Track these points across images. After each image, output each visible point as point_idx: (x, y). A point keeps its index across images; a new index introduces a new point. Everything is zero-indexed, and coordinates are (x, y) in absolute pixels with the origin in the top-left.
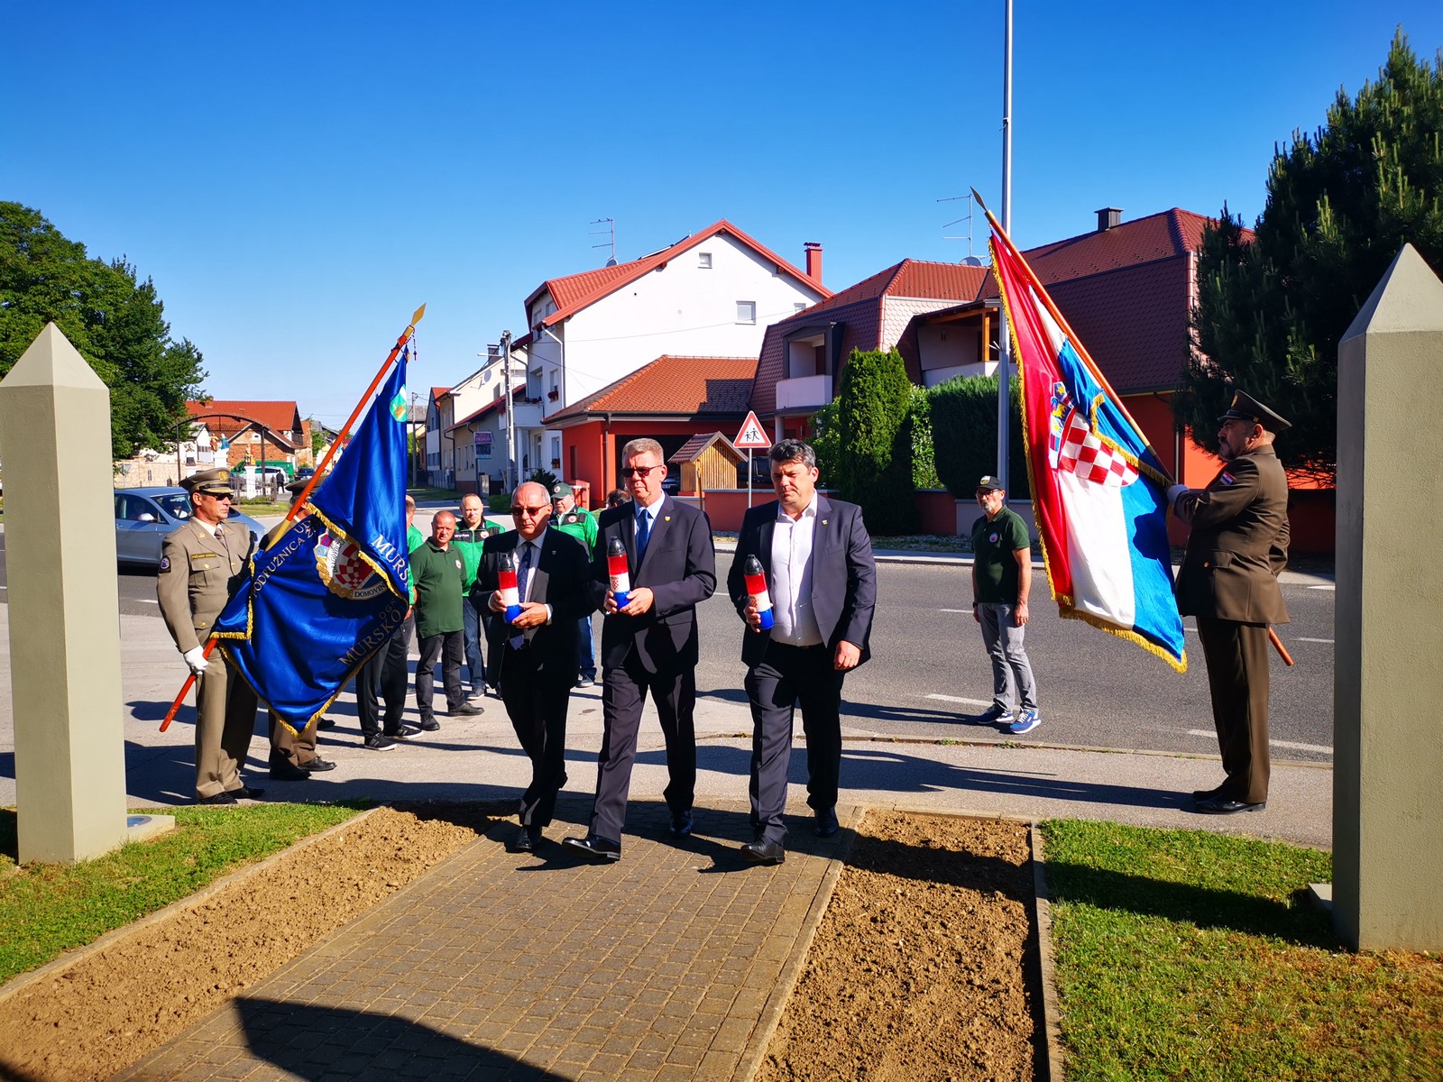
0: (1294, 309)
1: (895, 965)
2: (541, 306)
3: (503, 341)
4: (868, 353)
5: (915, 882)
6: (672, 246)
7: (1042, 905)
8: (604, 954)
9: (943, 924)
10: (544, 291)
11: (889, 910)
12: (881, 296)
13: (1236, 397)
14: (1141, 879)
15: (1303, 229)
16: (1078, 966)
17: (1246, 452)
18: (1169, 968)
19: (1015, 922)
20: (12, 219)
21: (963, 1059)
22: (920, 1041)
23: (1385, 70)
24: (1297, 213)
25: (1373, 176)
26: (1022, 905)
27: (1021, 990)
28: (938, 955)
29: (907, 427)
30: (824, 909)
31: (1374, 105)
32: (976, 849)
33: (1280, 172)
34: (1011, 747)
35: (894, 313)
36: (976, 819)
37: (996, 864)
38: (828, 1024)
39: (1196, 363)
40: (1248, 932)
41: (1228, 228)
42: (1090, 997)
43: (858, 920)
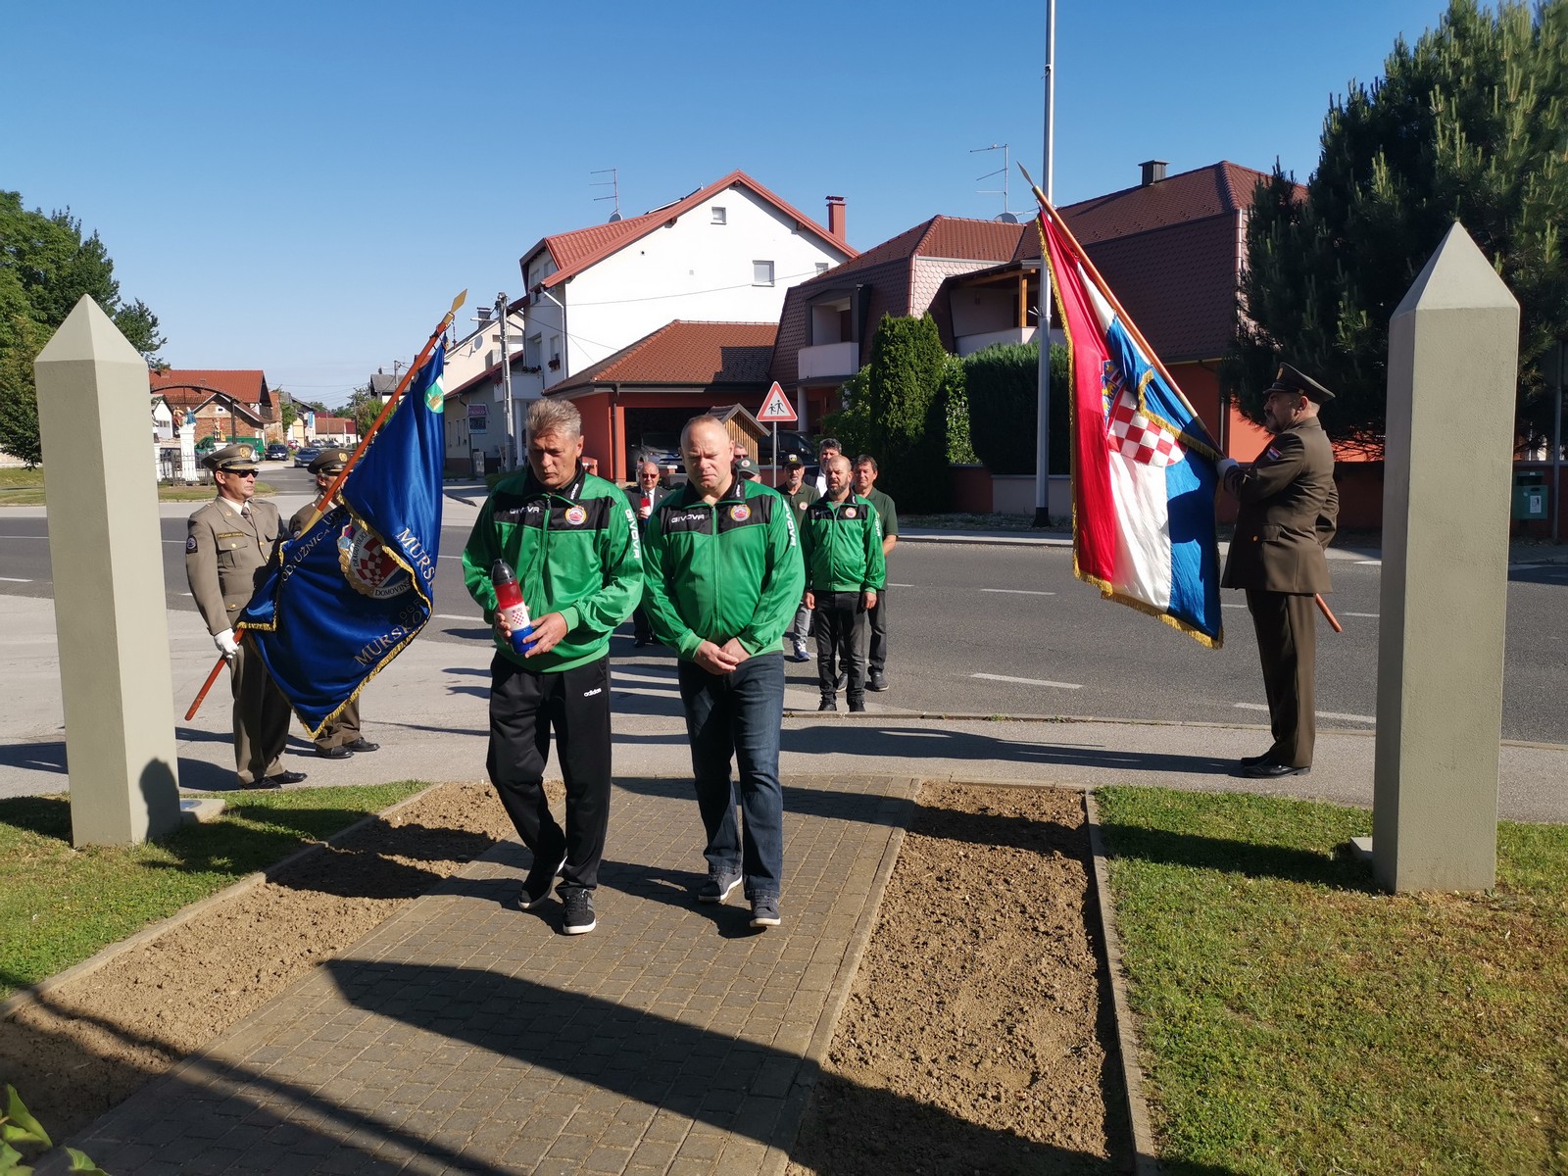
0: (1346, 273)
1: (964, 917)
2: (538, 266)
3: (498, 305)
4: (900, 318)
5: (976, 846)
6: (682, 199)
7: (1100, 863)
9: (1006, 881)
10: (542, 249)
11: (954, 870)
12: (911, 256)
13: (1281, 370)
14: (1192, 836)
15: (1358, 188)
16: (1136, 912)
17: (1293, 425)
18: (1220, 911)
19: (1074, 877)
21: (1034, 992)
22: (992, 978)
23: (1445, 17)
25: (1430, 132)
26: (1080, 863)
27: (1083, 934)
28: (1003, 908)
29: (941, 398)
30: (891, 870)
31: (1433, 55)
32: (1033, 815)
33: (1335, 127)
34: (1062, 721)
35: (926, 275)
36: (1031, 788)
37: (1053, 827)
38: (905, 967)
39: (1244, 329)
40: (1293, 880)
41: (1280, 185)
42: (1149, 938)
43: (924, 879)
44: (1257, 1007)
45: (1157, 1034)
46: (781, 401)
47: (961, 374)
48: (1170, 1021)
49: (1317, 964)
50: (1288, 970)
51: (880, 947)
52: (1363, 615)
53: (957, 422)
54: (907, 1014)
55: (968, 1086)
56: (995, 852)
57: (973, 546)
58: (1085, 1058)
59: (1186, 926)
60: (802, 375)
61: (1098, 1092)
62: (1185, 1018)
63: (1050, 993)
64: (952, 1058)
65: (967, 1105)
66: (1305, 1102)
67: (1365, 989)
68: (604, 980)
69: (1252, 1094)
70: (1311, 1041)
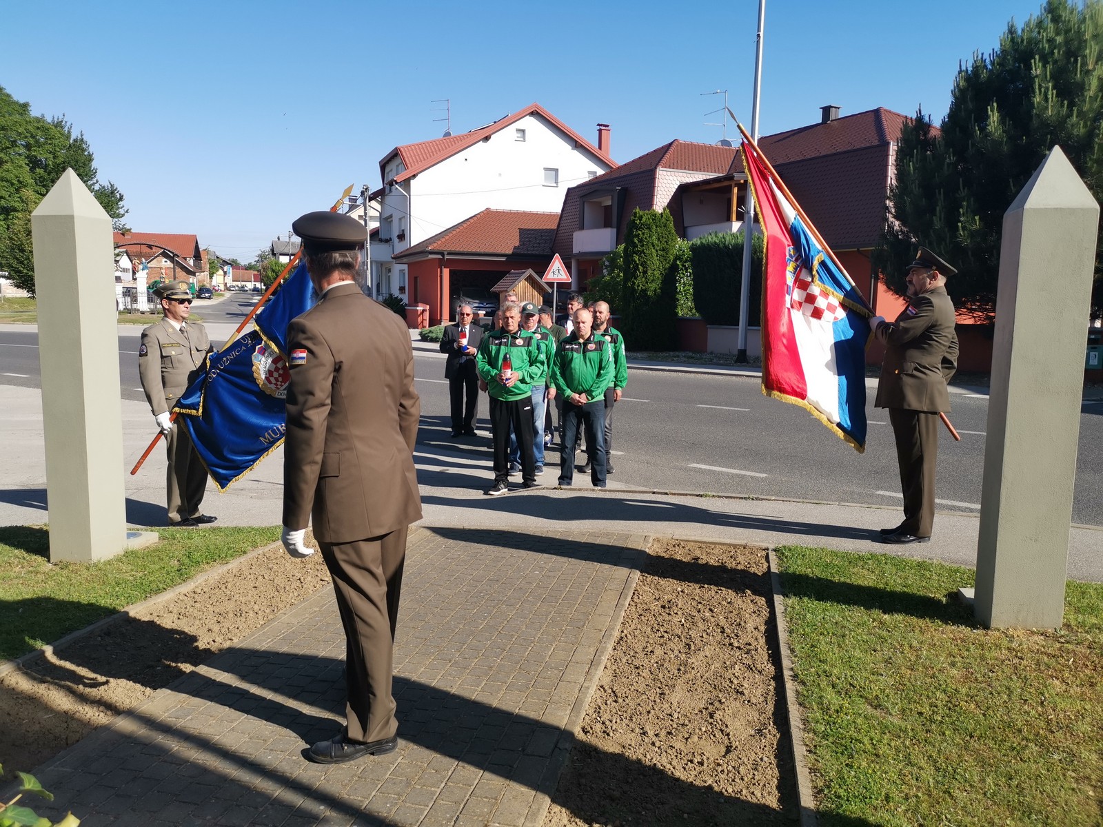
0: (966, 188)
1: (680, 634)
2: (392, 166)
3: (363, 193)
4: (647, 212)
5: (690, 584)
6: (495, 122)
7: (778, 599)
8: (481, 624)
9: (711, 610)
10: (395, 155)
12: (656, 168)
13: (920, 252)
14: (844, 583)
15: (977, 128)
16: (803, 635)
17: (926, 291)
18: (864, 637)
19: (760, 609)
21: (729, 689)
22: (700, 678)
23: (1044, 7)
24: (973, 115)
25: (1030, 89)
26: (764, 599)
27: (765, 649)
28: (709, 629)
29: (673, 269)
30: (629, 599)
31: (1035, 34)
32: (732, 564)
33: (962, 83)
34: (753, 499)
35: (665, 181)
36: (730, 545)
37: (745, 573)
38: (637, 668)
39: (891, 227)
40: (917, 617)
41: (921, 125)
42: (812, 653)
43: (652, 607)
44: (889, 706)
45: (817, 722)
46: (560, 268)
47: (688, 253)
48: (827, 713)
49: (933, 676)
50: (912, 680)
51: (619, 654)
52: (969, 432)
53: (684, 287)
54: (638, 701)
55: (681, 754)
56: (703, 590)
57: (693, 374)
58: (765, 737)
59: (840, 646)
60: (575, 251)
61: (774, 762)
62: (837, 712)
63: (740, 690)
64: (669, 733)
65: (679, 767)
66: (924, 775)
67: (968, 695)
68: (423, 669)
69: (885, 767)
70: (928, 731)
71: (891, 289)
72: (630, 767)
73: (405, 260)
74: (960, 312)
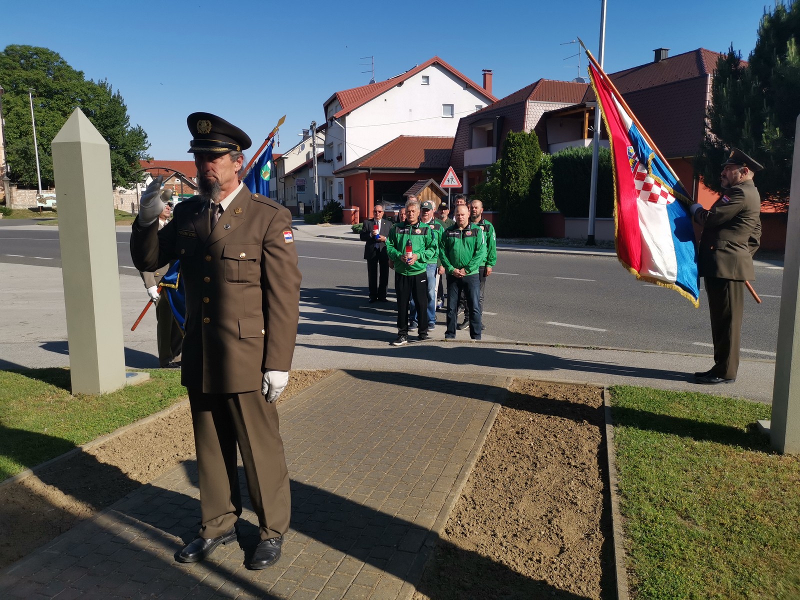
0: (769, 107)
1: (529, 454)
2: (333, 108)
3: (311, 127)
4: (518, 134)
5: (540, 415)
6: (407, 72)
7: (609, 428)
9: (555, 436)
10: (334, 99)
11: (526, 428)
12: (526, 101)
13: (732, 152)
14: (664, 415)
15: (778, 59)
16: (628, 457)
17: (738, 184)
18: (678, 459)
19: (594, 436)
20: (44, 57)
21: (565, 500)
22: (542, 491)
24: (775, 48)
26: (598, 428)
27: (597, 468)
28: (552, 451)
29: (539, 175)
30: (491, 427)
32: (574, 400)
33: (766, 24)
34: (594, 349)
35: (533, 110)
36: (573, 384)
37: (584, 406)
38: (493, 482)
39: (708, 139)
40: (722, 444)
41: (732, 58)
42: (634, 472)
43: (509, 433)
44: (696, 517)
45: (635, 529)
46: (453, 177)
47: (550, 164)
48: (644, 522)
49: (734, 493)
50: (716, 496)
51: (480, 470)
52: (769, 296)
53: (547, 190)
54: (492, 509)
55: (523, 553)
56: (550, 419)
57: (552, 254)
58: (592, 540)
59: (657, 467)
60: (466, 164)
61: (599, 561)
62: (653, 521)
63: (574, 501)
64: (515, 535)
65: (521, 564)
66: (724, 578)
67: (763, 510)
68: (327, 479)
69: (691, 570)
70: (728, 540)
71: (709, 187)
72: (481, 563)
73: (342, 175)
74: (764, 203)
